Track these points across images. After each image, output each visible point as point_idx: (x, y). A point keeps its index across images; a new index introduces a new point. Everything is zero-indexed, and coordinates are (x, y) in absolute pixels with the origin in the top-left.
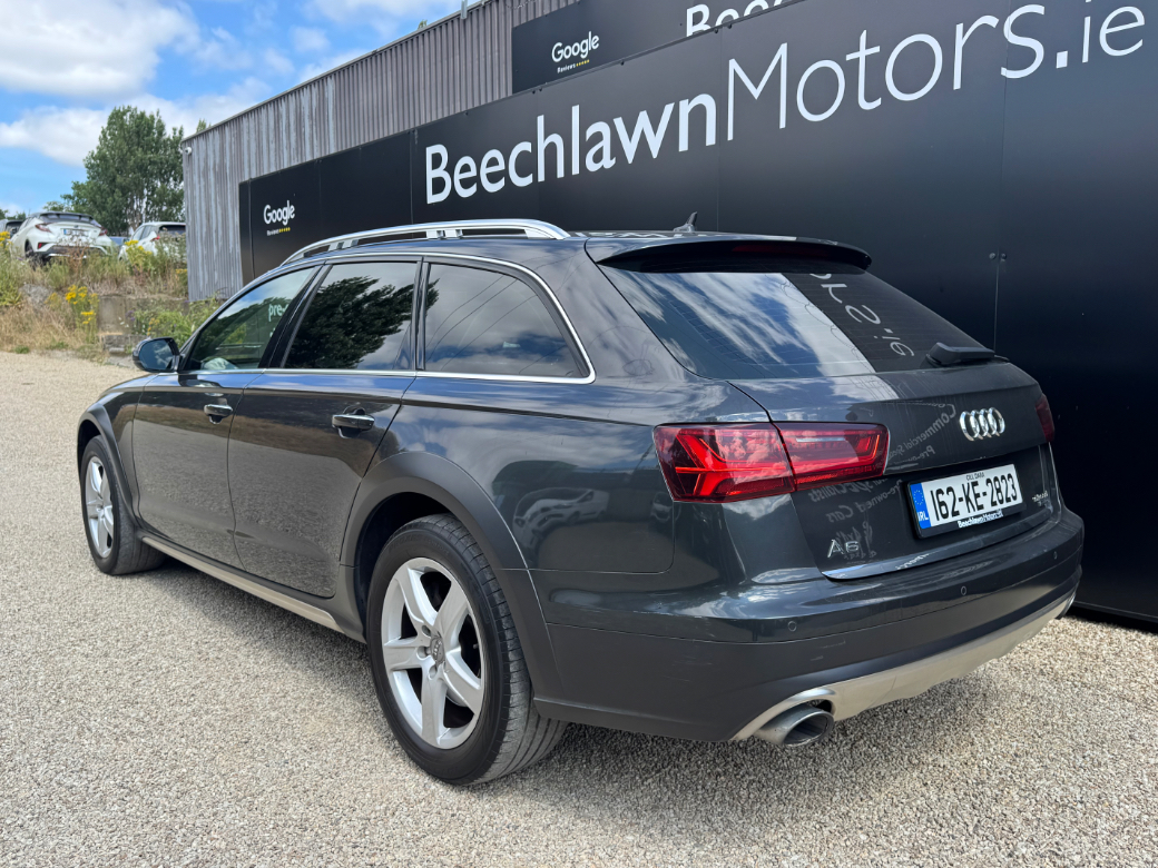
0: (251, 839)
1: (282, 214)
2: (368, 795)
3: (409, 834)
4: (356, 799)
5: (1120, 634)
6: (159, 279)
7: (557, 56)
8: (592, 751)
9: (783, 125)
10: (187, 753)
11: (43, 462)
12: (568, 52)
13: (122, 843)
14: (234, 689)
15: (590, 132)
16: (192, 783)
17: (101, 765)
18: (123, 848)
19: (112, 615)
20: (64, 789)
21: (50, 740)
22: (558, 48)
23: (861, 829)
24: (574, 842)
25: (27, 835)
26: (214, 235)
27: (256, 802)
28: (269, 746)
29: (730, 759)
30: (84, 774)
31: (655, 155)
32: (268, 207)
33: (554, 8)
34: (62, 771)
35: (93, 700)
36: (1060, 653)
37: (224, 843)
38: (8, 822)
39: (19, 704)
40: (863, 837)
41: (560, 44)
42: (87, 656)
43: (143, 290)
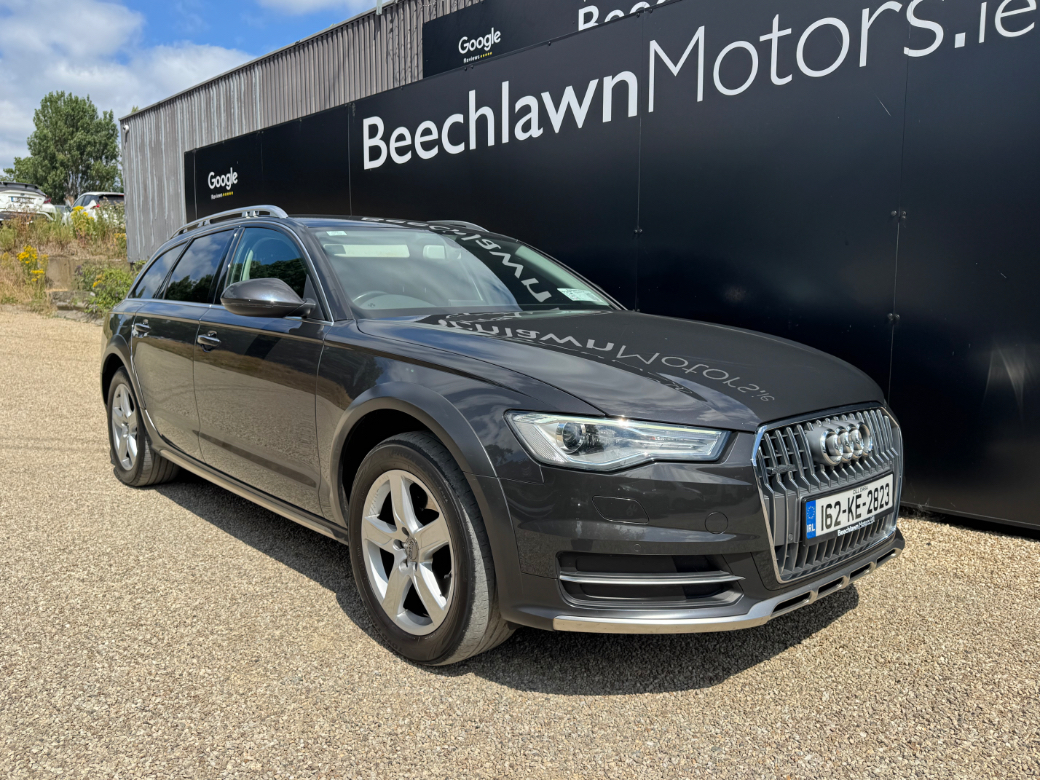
0: (286, 759)
1: (226, 180)
2: (389, 710)
3: (439, 748)
4: (378, 714)
5: (1005, 540)
6: (100, 243)
7: (463, 48)
8: (588, 660)
9: (700, 98)
10: (201, 673)
11: (7, 402)
12: (473, 45)
13: (155, 768)
14: (233, 609)
15: (519, 105)
16: (213, 704)
17: (119, 688)
18: (159, 774)
19: (100, 541)
20: (85, 714)
21: (62, 665)
22: (465, 42)
23: (858, 726)
24: (598, 750)
25: (56, 764)
26: (151, 203)
27: (281, 722)
28: (279, 664)
29: (716, 664)
30: (102, 698)
31: (580, 125)
32: (212, 174)
33: (462, 7)
34: (80, 696)
35: (97, 623)
36: (963, 558)
37: (259, 765)
38: (35, 751)
39: (24, 630)
40: (863, 735)
41: (465, 38)
42: (83, 581)
43: (85, 252)
